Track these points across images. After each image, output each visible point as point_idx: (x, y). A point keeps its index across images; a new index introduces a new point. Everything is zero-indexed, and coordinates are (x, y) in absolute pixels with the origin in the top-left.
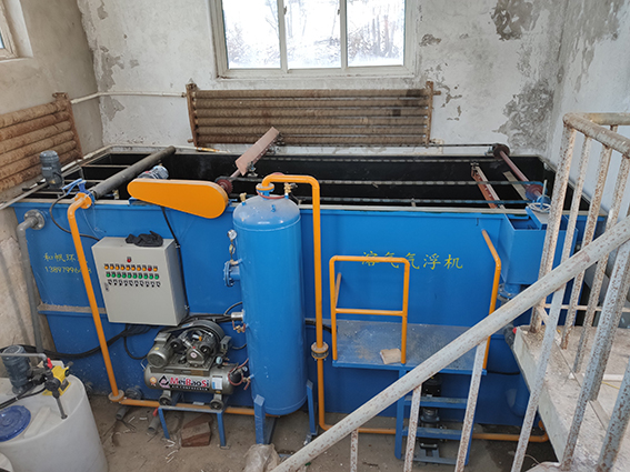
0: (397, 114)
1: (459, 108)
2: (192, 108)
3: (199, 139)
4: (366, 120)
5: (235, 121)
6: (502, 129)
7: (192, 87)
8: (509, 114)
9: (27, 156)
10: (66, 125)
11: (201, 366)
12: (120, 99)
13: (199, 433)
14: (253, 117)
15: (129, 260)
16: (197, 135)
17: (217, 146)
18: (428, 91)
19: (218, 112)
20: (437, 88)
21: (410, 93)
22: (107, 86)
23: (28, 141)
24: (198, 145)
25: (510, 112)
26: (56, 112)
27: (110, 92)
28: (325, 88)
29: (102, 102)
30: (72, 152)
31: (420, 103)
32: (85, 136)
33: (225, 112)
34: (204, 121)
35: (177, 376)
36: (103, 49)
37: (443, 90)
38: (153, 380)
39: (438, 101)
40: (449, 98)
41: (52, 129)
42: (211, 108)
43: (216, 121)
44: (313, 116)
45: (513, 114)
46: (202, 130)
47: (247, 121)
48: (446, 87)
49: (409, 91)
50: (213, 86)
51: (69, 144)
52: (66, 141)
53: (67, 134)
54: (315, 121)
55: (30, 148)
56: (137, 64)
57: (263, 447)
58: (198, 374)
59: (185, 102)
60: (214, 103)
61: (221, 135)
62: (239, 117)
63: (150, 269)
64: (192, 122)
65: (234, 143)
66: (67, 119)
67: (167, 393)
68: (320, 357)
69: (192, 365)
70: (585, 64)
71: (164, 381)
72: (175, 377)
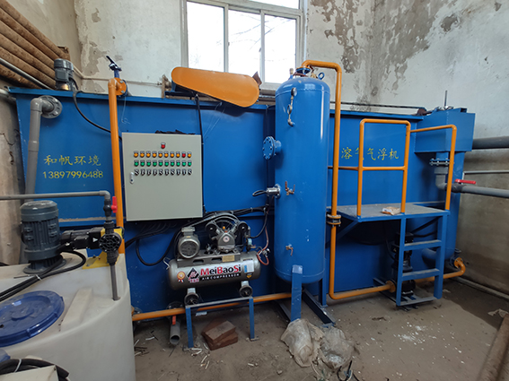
11: (232, 252)
13: (226, 331)
15: (163, 147)
22: (91, 72)
27: (93, 76)
35: (208, 266)
36: (92, 44)
56: (122, 59)
58: (230, 259)
63: (184, 156)
67: (192, 291)
68: (335, 223)
69: (223, 252)
70: (399, 74)
71: (193, 274)
72: (205, 268)
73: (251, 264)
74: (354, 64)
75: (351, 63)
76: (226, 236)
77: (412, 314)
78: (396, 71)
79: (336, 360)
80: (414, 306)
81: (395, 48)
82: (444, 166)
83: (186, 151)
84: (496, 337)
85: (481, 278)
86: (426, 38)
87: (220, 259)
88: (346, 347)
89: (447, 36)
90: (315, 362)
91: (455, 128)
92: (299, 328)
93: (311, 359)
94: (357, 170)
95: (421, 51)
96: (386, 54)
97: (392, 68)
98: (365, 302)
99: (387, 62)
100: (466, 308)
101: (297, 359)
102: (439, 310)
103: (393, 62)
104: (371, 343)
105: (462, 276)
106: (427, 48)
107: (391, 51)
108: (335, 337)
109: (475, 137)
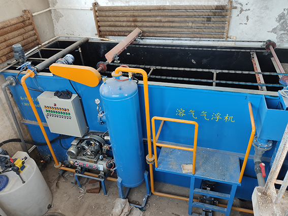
0: (209, 20)
1: (247, 17)
2: (96, 17)
3: (101, 34)
4: (190, 24)
5: (119, 24)
6: (274, 31)
7: (95, 4)
8: (279, 21)
9: (7, 46)
10: (30, 27)
11: (93, 159)
12: (61, 11)
13: (94, 187)
14: (128, 21)
15: (55, 105)
16: (100, 31)
17: (110, 37)
18: (229, 7)
19: (109, 19)
20: (234, 5)
21: (217, 8)
22: (54, 4)
23: (7, 38)
24: (100, 36)
25: (280, 19)
26: (24, 21)
27: (56, 7)
28: (168, 4)
29: (53, 12)
30: (35, 42)
31: (224, 14)
32: (44, 32)
33: (113, 19)
34: (103, 24)
35: (82, 162)
37: (239, 6)
38: (72, 162)
39: (235, 13)
40: (242, 10)
41: (22, 31)
42: (106, 16)
43: (109, 23)
44: (160, 21)
45: (282, 21)
46: (102, 29)
47: (124, 24)
48: (240, 4)
49: (217, 6)
50: (107, 3)
51: (33, 38)
52: (31, 36)
53: (32, 33)
54: (161, 24)
55: (9, 42)
57: (122, 200)
58: (92, 162)
59: (92, 13)
60: (107, 14)
61: (112, 31)
62: (120, 21)
63: (65, 110)
64: (97, 24)
65: (118, 36)
66: (31, 24)
67: (79, 168)
68: (150, 163)
69: (89, 158)
71: (76, 163)
73: (102, 166)
76: (88, 152)
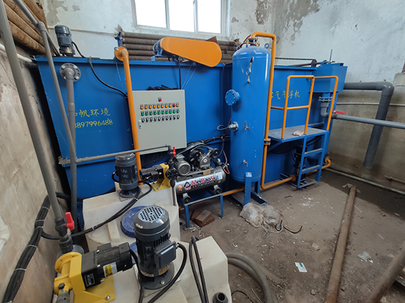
11: (209, 168)
15: (160, 100)
35: (196, 179)
38: (180, 187)
49: (230, 42)
58: (207, 173)
63: (174, 106)
67: (185, 195)
68: (267, 144)
69: (203, 169)
70: (296, 29)
71: (187, 185)
72: (193, 180)
73: (220, 175)
74: (264, 17)
75: (262, 16)
76: (204, 159)
77: (305, 192)
78: (294, 25)
79: (273, 221)
80: (305, 187)
81: (294, 7)
82: (327, 102)
83: (175, 102)
84: (348, 198)
85: (338, 167)
86: (318, 3)
87: (202, 173)
88: (276, 214)
89: (332, 4)
90: (263, 224)
91: (337, 78)
92: (251, 208)
93: (260, 223)
94: (284, 110)
95: (313, 12)
96: (287, 10)
97: (291, 23)
98: (278, 188)
99: (288, 18)
100: (331, 185)
101: (253, 224)
102: (318, 188)
103: (292, 18)
104: (288, 210)
105: (329, 168)
106: (318, 10)
107: (291, 8)
108: (269, 209)
109: (345, 82)
